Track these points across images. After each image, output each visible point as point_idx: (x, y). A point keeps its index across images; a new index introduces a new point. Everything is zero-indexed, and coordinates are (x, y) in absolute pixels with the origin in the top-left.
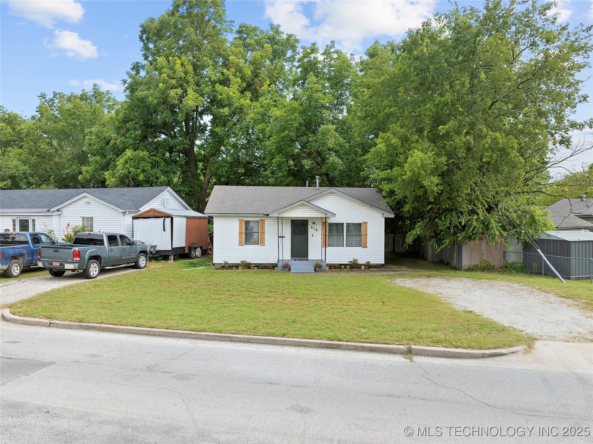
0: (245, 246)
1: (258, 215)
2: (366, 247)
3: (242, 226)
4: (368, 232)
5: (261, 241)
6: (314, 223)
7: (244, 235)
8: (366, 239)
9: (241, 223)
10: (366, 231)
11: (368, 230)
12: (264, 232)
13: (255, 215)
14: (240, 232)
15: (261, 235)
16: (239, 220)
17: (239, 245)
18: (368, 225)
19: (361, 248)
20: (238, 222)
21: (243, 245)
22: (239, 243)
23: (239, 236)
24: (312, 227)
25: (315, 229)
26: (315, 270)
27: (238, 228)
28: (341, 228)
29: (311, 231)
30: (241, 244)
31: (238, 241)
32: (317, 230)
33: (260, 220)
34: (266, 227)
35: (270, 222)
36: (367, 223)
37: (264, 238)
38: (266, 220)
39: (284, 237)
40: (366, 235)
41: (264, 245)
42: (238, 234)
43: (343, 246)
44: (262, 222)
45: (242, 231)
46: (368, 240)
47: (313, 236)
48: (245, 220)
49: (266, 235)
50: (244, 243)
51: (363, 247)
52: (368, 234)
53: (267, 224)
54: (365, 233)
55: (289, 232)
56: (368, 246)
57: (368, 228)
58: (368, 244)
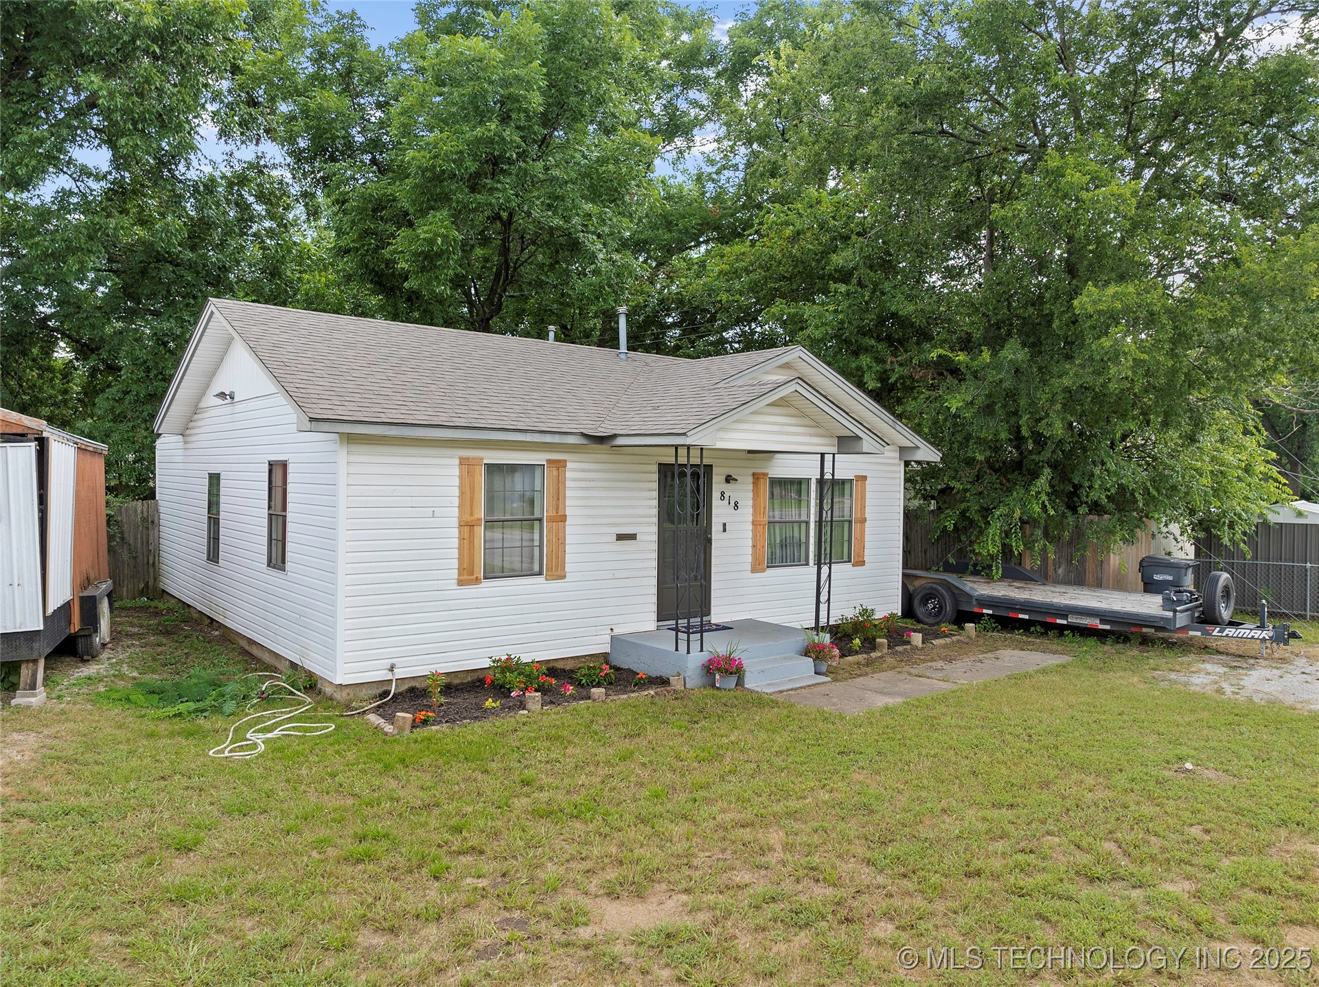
0: (486, 584)
1: (557, 439)
2: (862, 563)
3: (472, 491)
4: (867, 509)
5: (550, 558)
6: (729, 479)
7: (481, 531)
9: (470, 474)
10: (862, 508)
11: (867, 502)
12: (563, 518)
13: (548, 439)
14: (467, 518)
15: (549, 530)
16: (463, 462)
17: (461, 583)
18: (868, 488)
19: (849, 566)
20: (456, 471)
21: (477, 581)
22: (461, 571)
23: (461, 539)
24: (723, 494)
25: (732, 503)
27: (456, 501)
28: (803, 497)
29: (720, 511)
30: (467, 576)
31: (455, 563)
32: (736, 506)
33: (549, 461)
34: (568, 493)
35: (583, 471)
36: (864, 478)
37: (564, 544)
38: (569, 465)
39: (632, 537)
40: (864, 521)
41: (564, 577)
42: (457, 530)
43: (807, 564)
44: (555, 473)
45: (472, 514)
46: (867, 537)
47: (725, 530)
48: (485, 461)
49: (568, 530)
50: (480, 573)
51: (855, 565)
52: (867, 516)
53: (575, 480)
54: (861, 514)
55: (651, 516)
56: (866, 559)
57: (867, 495)
58: (866, 552)
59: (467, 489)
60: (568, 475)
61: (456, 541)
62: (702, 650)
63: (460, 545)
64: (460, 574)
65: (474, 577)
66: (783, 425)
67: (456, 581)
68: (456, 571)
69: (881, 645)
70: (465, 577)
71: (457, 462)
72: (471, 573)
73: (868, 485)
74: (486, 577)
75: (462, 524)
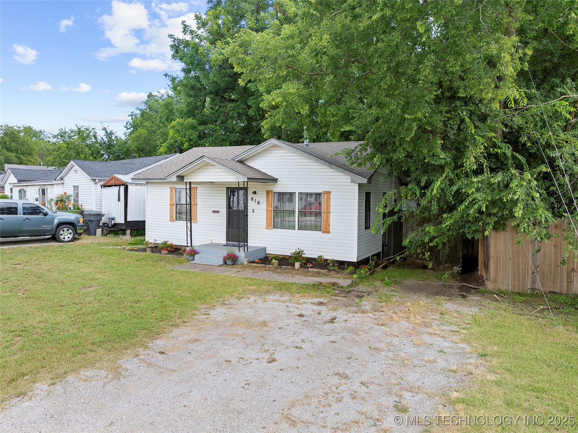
0: (176, 222)
2: (329, 232)
4: (331, 207)
5: (192, 216)
6: (255, 193)
7: (174, 207)
8: (328, 218)
9: (172, 191)
10: (328, 206)
11: (331, 204)
12: (196, 205)
15: (192, 208)
16: (171, 188)
17: (170, 221)
18: (331, 197)
19: (320, 233)
20: (169, 190)
21: (174, 221)
22: (170, 217)
24: (252, 198)
25: (257, 202)
26: (225, 261)
27: (169, 199)
28: (292, 201)
29: (251, 205)
31: (169, 215)
32: (259, 203)
33: (192, 187)
34: (197, 197)
35: (202, 190)
36: (330, 192)
37: (196, 212)
38: (198, 189)
39: (218, 212)
40: (328, 213)
41: (196, 222)
43: (295, 229)
44: (194, 191)
45: (172, 202)
46: (332, 220)
47: (253, 212)
48: (176, 188)
49: (197, 208)
50: (175, 219)
51: (324, 232)
52: (331, 210)
53: (199, 193)
54: (327, 209)
55: (224, 205)
56: (331, 230)
57: (331, 200)
58: (331, 227)
59: (171, 195)
60: (198, 191)
63: (170, 210)
71: (169, 188)
72: (172, 218)
73: (332, 196)
74: (176, 220)
75: (170, 205)
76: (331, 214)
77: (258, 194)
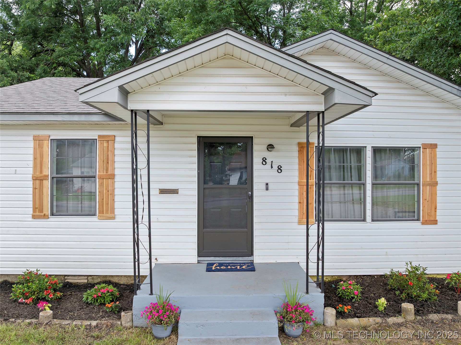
0: (53, 219)
1: (83, 118)
2: (435, 222)
3: (42, 157)
4: (439, 174)
5: (101, 205)
6: (270, 147)
7: (47, 184)
8: (433, 195)
9: (41, 146)
10: (433, 172)
11: (439, 168)
12: (112, 177)
14: (38, 174)
15: (101, 184)
16: (36, 138)
17: (34, 217)
18: (439, 154)
19: (417, 224)
20: (32, 144)
21: (45, 217)
22: (35, 209)
23: (35, 189)
24: (264, 160)
25: (275, 167)
26: (282, 330)
27: (31, 164)
28: (354, 164)
29: (262, 174)
31: (31, 204)
32: (280, 169)
33: (100, 136)
34: (116, 159)
36: (434, 146)
37: (113, 195)
38: (117, 139)
39: (175, 192)
40: (434, 184)
41: (114, 218)
42: (31, 182)
43: (364, 220)
44: (105, 144)
45: (41, 172)
46: (439, 199)
47: (267, 189)
48: (51, 138)
49: (117, 185)
50: (47, 210)
51: (425, 223)
52: (438, 179)
53: (122, 149)
54: (431, 178)
55: (190, 176)
56: (438, 218)
57: (439, 161)
58: (438, 212)
59: (38, 156)
60: (116, 146)
61: (31, 189)
62: (151, 294)
63: (33, 192)
64: (34, 211)
65: (43, 214)
66: (246, 85)
67: (31, 216)
68: (32, 209)
69: (407, 311)
70: (37, 213)
71: (31, 138)
72: (41, 211)
73: (439, 152)
74: (52, 214)
75: (35, 179)
76: (438, 187)
77: (278, 151)
